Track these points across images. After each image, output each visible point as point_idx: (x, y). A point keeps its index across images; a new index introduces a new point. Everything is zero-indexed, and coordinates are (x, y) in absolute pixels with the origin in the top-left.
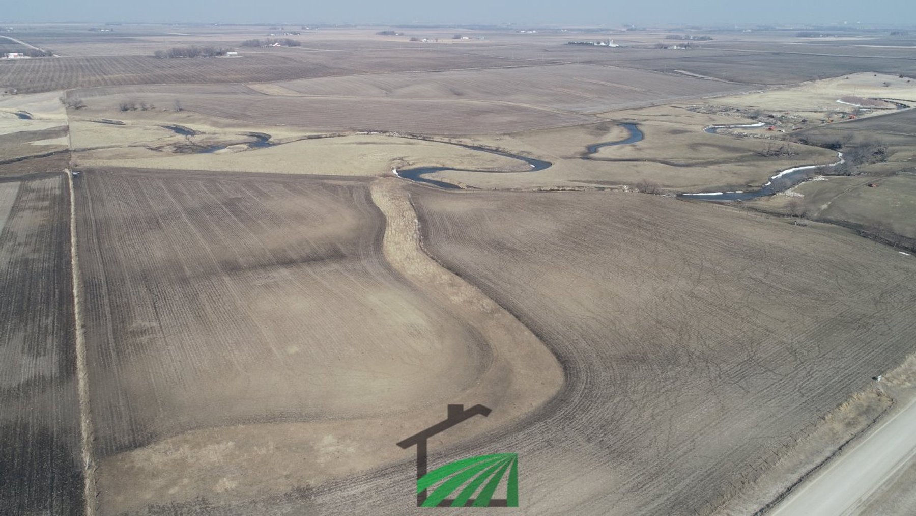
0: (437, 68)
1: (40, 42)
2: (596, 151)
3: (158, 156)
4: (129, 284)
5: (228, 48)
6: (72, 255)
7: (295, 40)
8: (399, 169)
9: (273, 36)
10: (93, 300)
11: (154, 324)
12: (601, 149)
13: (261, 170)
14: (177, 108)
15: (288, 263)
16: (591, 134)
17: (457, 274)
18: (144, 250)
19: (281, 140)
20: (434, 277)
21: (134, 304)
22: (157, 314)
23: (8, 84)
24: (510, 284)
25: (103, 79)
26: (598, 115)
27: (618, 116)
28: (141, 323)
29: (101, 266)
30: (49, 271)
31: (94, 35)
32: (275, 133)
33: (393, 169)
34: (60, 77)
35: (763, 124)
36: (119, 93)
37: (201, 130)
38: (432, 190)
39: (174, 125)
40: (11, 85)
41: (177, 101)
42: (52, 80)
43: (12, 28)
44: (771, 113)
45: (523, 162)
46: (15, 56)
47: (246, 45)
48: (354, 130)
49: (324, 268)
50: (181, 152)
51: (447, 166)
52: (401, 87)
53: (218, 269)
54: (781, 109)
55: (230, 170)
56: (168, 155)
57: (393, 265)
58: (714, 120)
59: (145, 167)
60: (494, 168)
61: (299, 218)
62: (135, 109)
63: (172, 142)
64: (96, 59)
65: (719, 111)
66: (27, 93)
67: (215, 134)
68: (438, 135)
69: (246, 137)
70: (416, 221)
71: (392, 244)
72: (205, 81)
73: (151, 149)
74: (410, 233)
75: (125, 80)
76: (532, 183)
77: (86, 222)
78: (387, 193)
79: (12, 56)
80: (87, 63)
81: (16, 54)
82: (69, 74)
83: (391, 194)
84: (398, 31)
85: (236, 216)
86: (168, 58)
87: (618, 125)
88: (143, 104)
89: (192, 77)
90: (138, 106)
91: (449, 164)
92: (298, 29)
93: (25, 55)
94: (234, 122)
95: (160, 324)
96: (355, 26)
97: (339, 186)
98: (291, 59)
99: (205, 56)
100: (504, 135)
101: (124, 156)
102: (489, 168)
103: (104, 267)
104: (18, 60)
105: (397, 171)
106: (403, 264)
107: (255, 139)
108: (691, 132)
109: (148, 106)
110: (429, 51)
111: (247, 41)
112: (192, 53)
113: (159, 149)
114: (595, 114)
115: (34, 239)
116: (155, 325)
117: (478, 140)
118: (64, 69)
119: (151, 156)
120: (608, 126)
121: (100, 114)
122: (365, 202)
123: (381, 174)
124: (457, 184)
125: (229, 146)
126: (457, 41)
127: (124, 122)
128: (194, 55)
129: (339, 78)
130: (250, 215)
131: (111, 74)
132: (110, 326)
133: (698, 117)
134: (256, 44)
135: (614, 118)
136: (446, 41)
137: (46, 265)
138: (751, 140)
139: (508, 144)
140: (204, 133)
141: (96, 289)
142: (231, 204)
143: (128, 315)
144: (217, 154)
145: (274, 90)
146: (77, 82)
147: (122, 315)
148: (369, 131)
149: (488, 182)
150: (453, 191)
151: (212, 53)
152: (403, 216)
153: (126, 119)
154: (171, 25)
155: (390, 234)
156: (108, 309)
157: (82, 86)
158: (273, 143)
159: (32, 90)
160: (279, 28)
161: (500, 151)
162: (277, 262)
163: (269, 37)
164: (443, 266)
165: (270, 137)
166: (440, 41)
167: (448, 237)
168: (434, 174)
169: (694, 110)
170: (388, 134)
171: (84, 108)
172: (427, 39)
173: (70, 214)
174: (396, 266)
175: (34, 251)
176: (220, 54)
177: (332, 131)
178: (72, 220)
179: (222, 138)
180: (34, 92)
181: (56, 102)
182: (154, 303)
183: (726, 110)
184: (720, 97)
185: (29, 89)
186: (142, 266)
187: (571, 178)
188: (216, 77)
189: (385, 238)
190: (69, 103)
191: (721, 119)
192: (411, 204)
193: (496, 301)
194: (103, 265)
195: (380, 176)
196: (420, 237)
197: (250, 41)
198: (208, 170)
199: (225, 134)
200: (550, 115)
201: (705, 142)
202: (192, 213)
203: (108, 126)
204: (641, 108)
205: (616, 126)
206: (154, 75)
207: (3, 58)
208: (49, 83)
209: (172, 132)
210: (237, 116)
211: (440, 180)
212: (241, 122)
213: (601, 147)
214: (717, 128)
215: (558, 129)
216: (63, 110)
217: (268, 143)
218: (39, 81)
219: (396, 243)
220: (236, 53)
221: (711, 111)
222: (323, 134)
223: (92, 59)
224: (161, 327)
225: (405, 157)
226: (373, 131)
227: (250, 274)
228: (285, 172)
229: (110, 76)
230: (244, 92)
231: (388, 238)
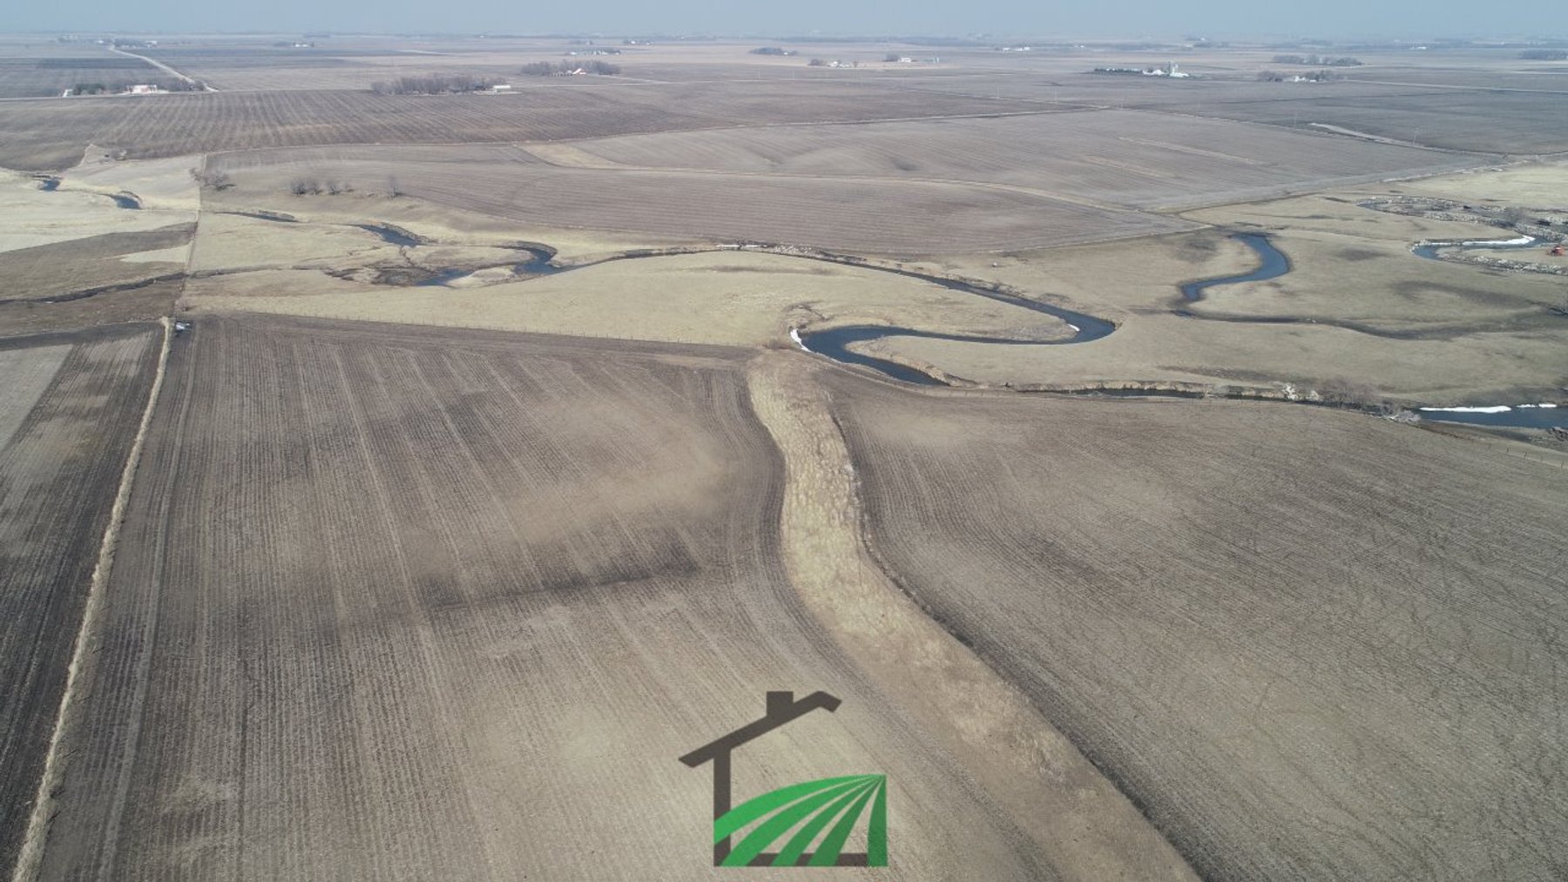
0: (861, 114)
1: (193, 66)
2: (1199, 298)
3: (343, 291)
4: (203, 641)
5: (495, 76)
6: (103, 551)
7: (610, 63)
8: (802, 331)
9: (574, 57)
10: (108, 696)
11: (229, 792)
12: (1210, 292)
13: (532, 327)
14: (391, 190)
15: (567, 586)
16: (1181, 256)
17: (961, 638)
18: (257, 540)
19: (574, 258)
20: (906, 646)
21: (198, 712)
22: (243, 750)
23: (115, 140)
24: (1099, 682)
25: (276, 134)
26: (1184, 215)
27: (1227, 217)
28: (197, 783)
29: (156, 584)
30: (38, 597)
31: (284, 55)
32: (566, 245)
33: (791, 328)
34: (204, 128)
35: (1532, 239)
36: (295, 160)
37: (430, 236)
38: (876, 385)
39: (384, 224)
40: (121, 144)
41: (392, 178)
42: (190, 135)
43: (155, 42)
44: (1540, 216)
45: (1055, 319)
46: (143, 90)
47: (529, 71)
48: (714, 241)
49: (650, 607)
50: (387, 282)
51: (900, 325)
52: (799, 153)
53: (410, 598)
54: (1555, 208)
55: (472, 324)
56: (362, 288)
57: (808, 602)
58: (1424, 229)
59: (312, 314)
60: (995, 332)
61: (600, 456)
62: (318, 192)
63: (372, 261)
64: (273, 96)
65: (1427, 210)
66: (142, 158)
67: (453, 243)
68: (875, 254)
69: (511, 251)
70: (849, 468)
71: (802, 534)
72: (450, 138)
73: (333, 274)
74: (838, 504)
75: (311, 136)
76: (1084, 371)
77: (161, 453)
78: (782, 391)
79: (138, 90)
80: (257, 104)
81: (145, 87)
82: (221, 124)
83: (791, 393)
84: (787, 48)
85: (470, 443)
86: (393, 93)
87: (1230, 237)
88: (330, 184)
89: (429, 130)
90: (322, 187)
91: (903, 321)
92: (617, 44)
93: (160, 87)
94: (492, 221)
95: (241, 792)
96: (714, 38)
97: (685, 368)
98: (602, 98)
99: (455, 92)
100: (1006, 255)
101: (279, 290)
102: (986, 333)
103: (161, 590)
104: (146, 96)
105: (800, 335)
106: (830, 599)
107: (526, 256)
108: (1384, 255)
109: (340, 186)
110: (843, 84)
111: (530, 65)
112: (434, 87)
113: (346, 275)
114: (1177, 213)
115: (41, 497)
116: (228, 795)
117: (956, 267)
118: (215, 113)
119: (329, 291)
120: (1210, 238)
121: (258, 201)
122: (737, 413)
123: (768, 342)
124: (923, 369)
125: (477, 272)
126: (890, 66)
127: (297, 216)
128: (438, 90)
129: (685, 134)
130: (499, 442)
131: (292, 124)
132: (122, 791)
133: (1390, 222)
134: (543, 71)
135: (1218, 222)
136: (871, 66)
137: (39, 579)
138: (1520, 276)
139: (1016, 276)
140: (434, 241)
141: (127, 656)
142: (463, 409)
143: (175, 750)
144: (452, 288)
145: (570, 155)
146: (231, 139)
147: (161, 752)
148: (742, 244)
149: (990, 367)
150: (921, 391)
151: (467, 86)
152: (819, 453)
153: (300, 211)
154: (408, 36)
155: (794, 504)
156: (134, 726)
157: (237, 145)
158: (560, 264)
159: (152, 151)
160: (585, 43)
161: (1003, 293)
162: (544, 583)
163: (567, 58)
164: (923, 608)
165: (555, 252)
166: (861, 66)
167: (925, 521)
168: (875, 344)
169: (1374, 206)
170: (777, 250)
171: (230, 188)
172: (840, 62)
173: (136, 432)
174: (814, 602)
175: (28, 536)
176: (482, 88)
177: (672, 242)
178: (135, 448)
179: (466, 254)
180: (155, 156)
181: (185, 177)
182: (246, 712)
183: (1441, 208)
184: (1417, 180)
185: (147, 150)
186: (244, 586)
187: (1166, 362)
188: (469, 130)
189: (785, 517)
190: (206, 179)
191: (1438, 228)
192: (836, 423)
193: (1072, 738)
194: (162, 583)
195: (766, 346)
196: (863, 516)
197: (535, 65)
198: (431, 323)
199: (473, 244)
200: (1089, 214)
201: (1423, 279)
202: (382, 433)
203: (266, 224)
204: (1267, 201)
205: (1226, 240)
206: (364, 127)
207: (125, 94)
208: (182, 140)
209: (377, 239)
210: (497, 209)
211: (887, 358)
212: (503, 220)
213: (1207, 286)
214: (1439, 247)
215: (1111, 245)
216: (196, 191)
217: (551, 266)
218: (168, 136)
219: (811, 533)
220: (508, 87)
221: (1410, 209)
222: (655, 248)
223: (266, 96)
224: (241, 802)
225: (813, 302)
226: (750, 243)
227: (480, 620)
228: (577, 333)
229: (288, 127)
230: (515, 161)
231: (790, 515)
